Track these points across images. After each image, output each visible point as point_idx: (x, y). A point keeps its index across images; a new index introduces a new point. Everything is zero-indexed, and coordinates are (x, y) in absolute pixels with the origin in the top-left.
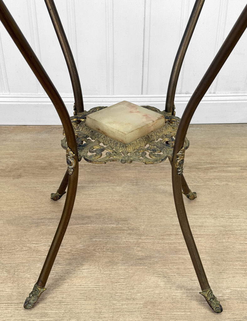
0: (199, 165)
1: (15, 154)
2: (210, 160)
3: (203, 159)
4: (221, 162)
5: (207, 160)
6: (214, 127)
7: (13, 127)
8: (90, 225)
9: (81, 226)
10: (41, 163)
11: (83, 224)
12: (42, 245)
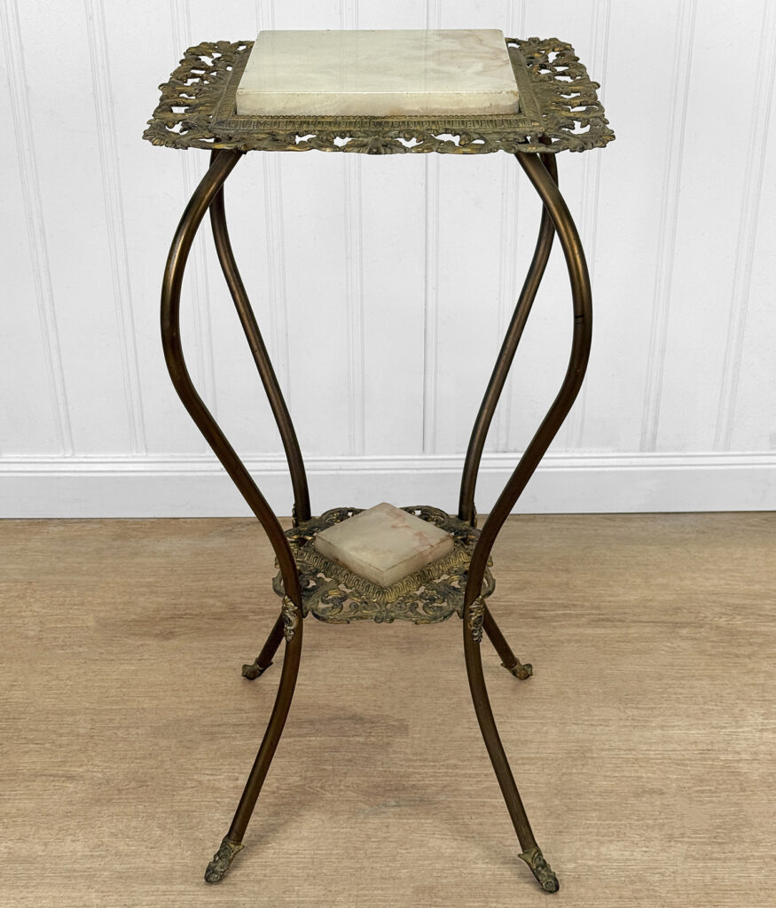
0: (540, 610)
1: (158, 585)
2: (563, 599)
3: (551, 596)
4: (587, 604)
5: (558, 599)
6: (581, 522)
7: (152, 522)
8: (314, 738)
9: (297, 739)
10: (213, 605)
11: (299, 736)
12: (223, 777)
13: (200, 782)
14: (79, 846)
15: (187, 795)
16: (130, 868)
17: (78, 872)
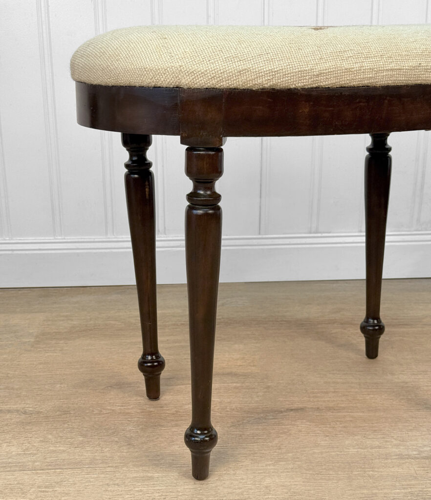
12: (131, 407)
13: (113, 410)
14: (13, 449)
15: (103, 417)
16: (57, 460)
17: (12, 463)
